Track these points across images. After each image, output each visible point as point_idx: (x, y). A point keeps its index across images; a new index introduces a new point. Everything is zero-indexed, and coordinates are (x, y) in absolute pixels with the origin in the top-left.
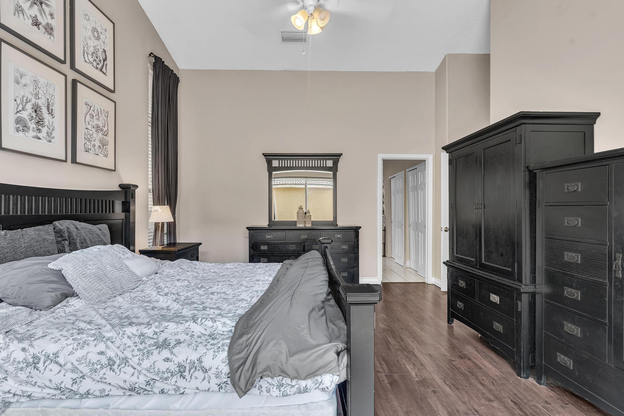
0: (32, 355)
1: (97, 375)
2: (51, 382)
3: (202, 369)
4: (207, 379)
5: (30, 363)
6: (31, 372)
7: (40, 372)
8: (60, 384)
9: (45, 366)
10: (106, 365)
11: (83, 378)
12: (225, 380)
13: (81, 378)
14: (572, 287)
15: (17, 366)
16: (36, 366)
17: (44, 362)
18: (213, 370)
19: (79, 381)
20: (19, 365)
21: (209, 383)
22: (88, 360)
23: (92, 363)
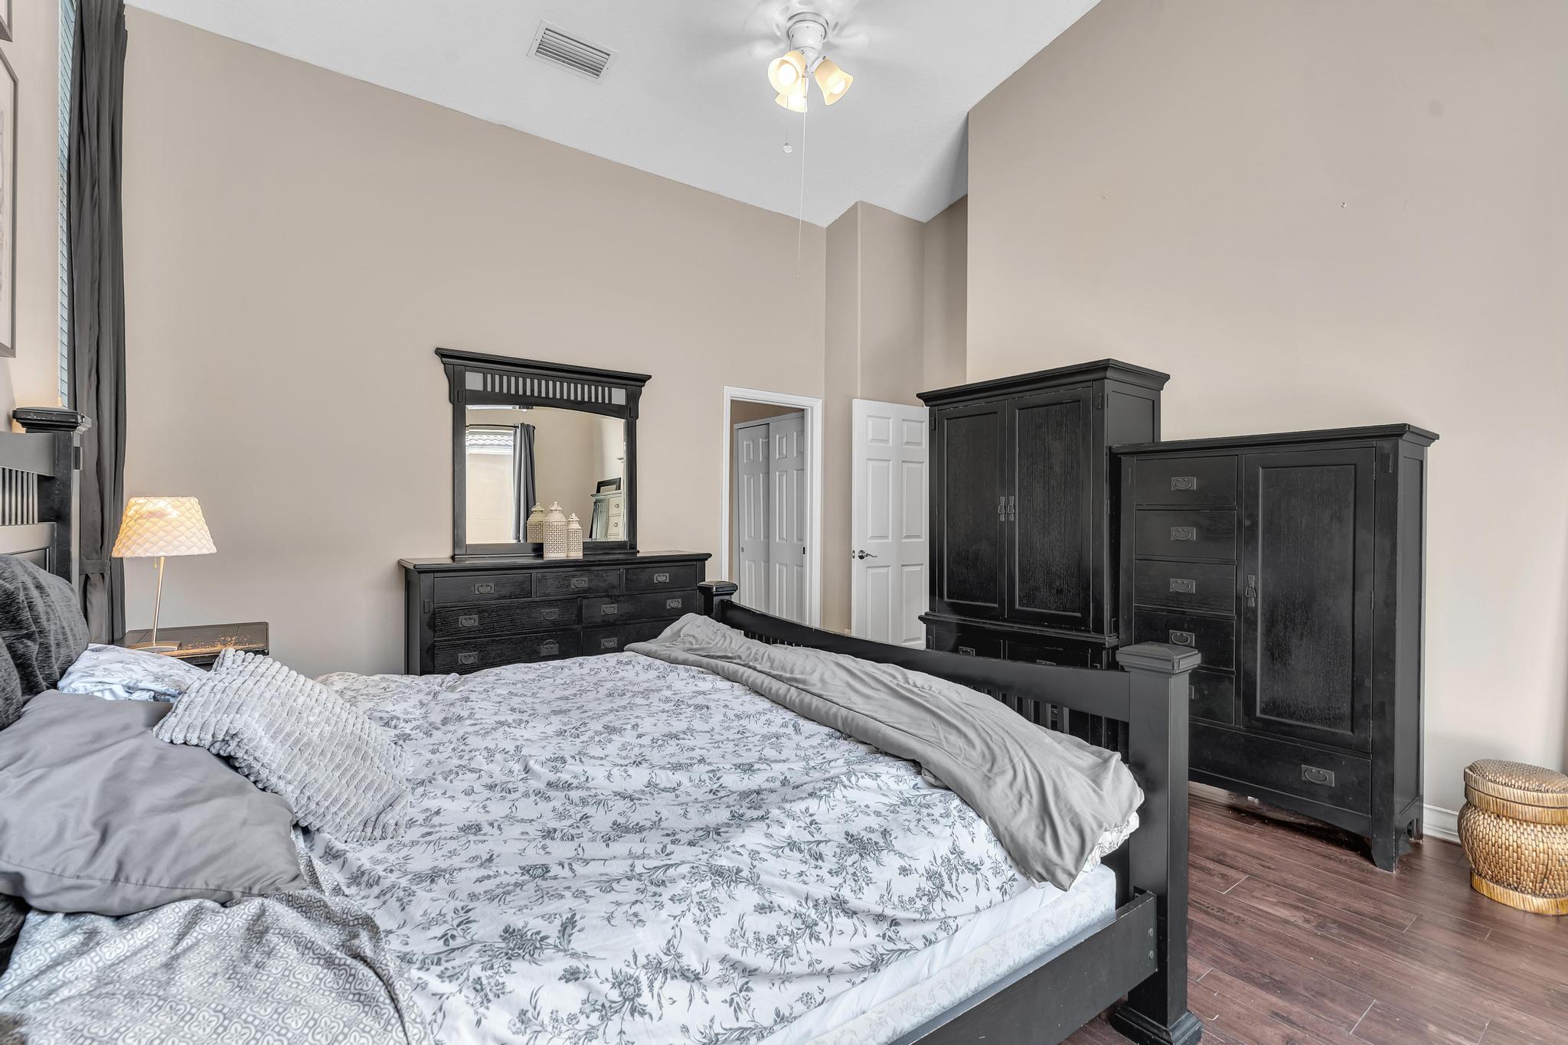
0: (611, 979)
1: (797, 961)
2: (688, 1031)
3: (967, 867)
4: (982, 884)
5: (613, 1005)
6: (624, 1030)
7: (652, 1019)
8: (711, 1027)
9: (655, 996)
10: (799, 929)
11: (748, 989)
12: (1010, 873)
13: (741, 991)
14: (1181, 629)
15: (571, 1031)
16: (636, 1004)
17: (651, 987)
18: (988, 864)
19: (743, 1000)
20: (576, 1027)
21: (988, 890)
22: (750, 936)
23: (766, 938)
